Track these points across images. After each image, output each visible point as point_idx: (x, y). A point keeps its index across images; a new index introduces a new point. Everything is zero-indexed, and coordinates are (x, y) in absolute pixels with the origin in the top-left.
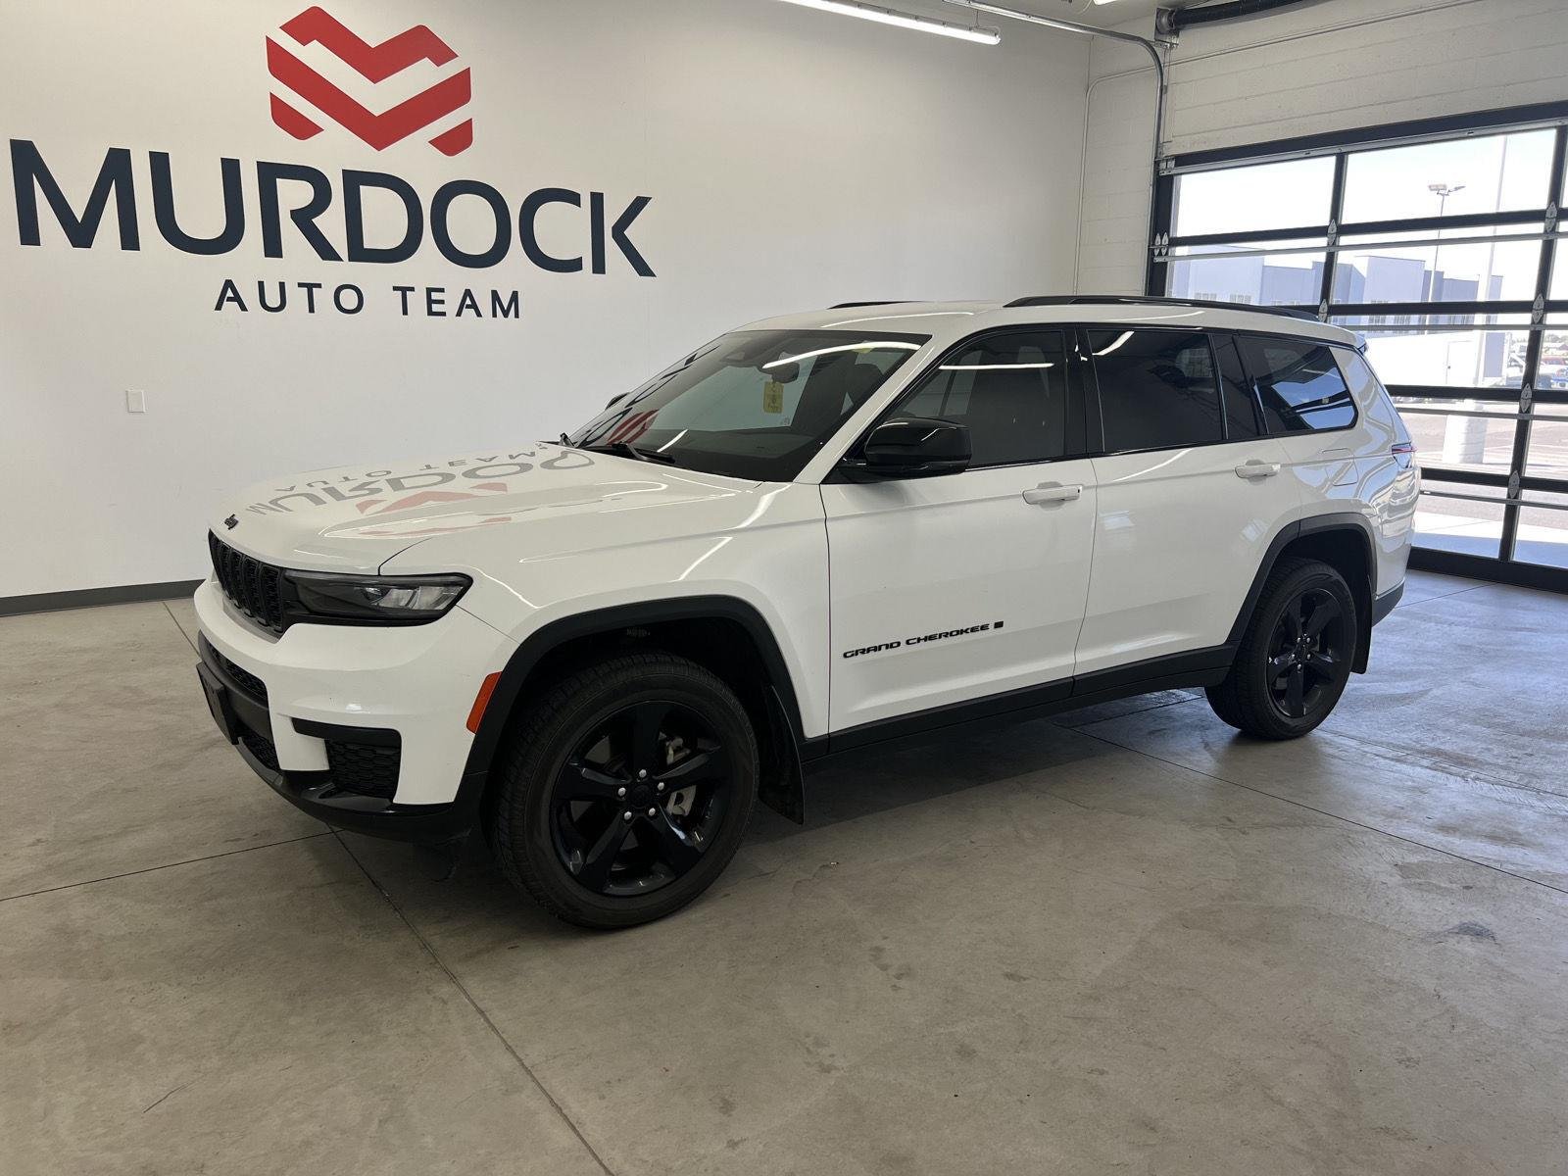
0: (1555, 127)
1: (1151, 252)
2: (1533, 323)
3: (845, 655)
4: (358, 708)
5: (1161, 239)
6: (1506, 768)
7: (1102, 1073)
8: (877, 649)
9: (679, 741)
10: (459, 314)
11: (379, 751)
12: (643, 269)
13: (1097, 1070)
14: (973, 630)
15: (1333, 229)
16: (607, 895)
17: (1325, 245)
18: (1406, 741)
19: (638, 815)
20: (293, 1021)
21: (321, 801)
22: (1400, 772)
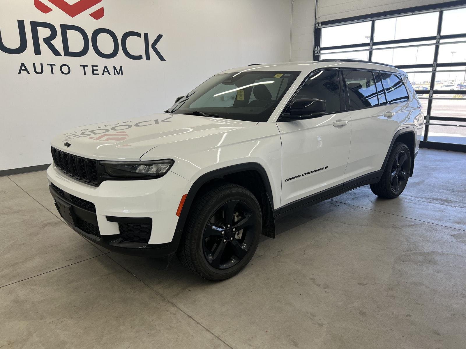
0: (439, 11)
1: (314, 52)
2: (433, 70)
3: (286, 181)
4: (128, 211)
5: (317, 48)
6: (460, 202)
7: (410, 316)
8: (294, 178)
9: (237, 214)
10: (103, 74)
11: (142, 226)
12: (162, 59)
13: (408, 315)
14: (320, 170)
15: (371, 44)
16: (221, 269)
17: (369, 49)
18: (428, 196)
19: (227, 241)
20: (122, 328)
21: (118, 246)
22: (432, 206)
